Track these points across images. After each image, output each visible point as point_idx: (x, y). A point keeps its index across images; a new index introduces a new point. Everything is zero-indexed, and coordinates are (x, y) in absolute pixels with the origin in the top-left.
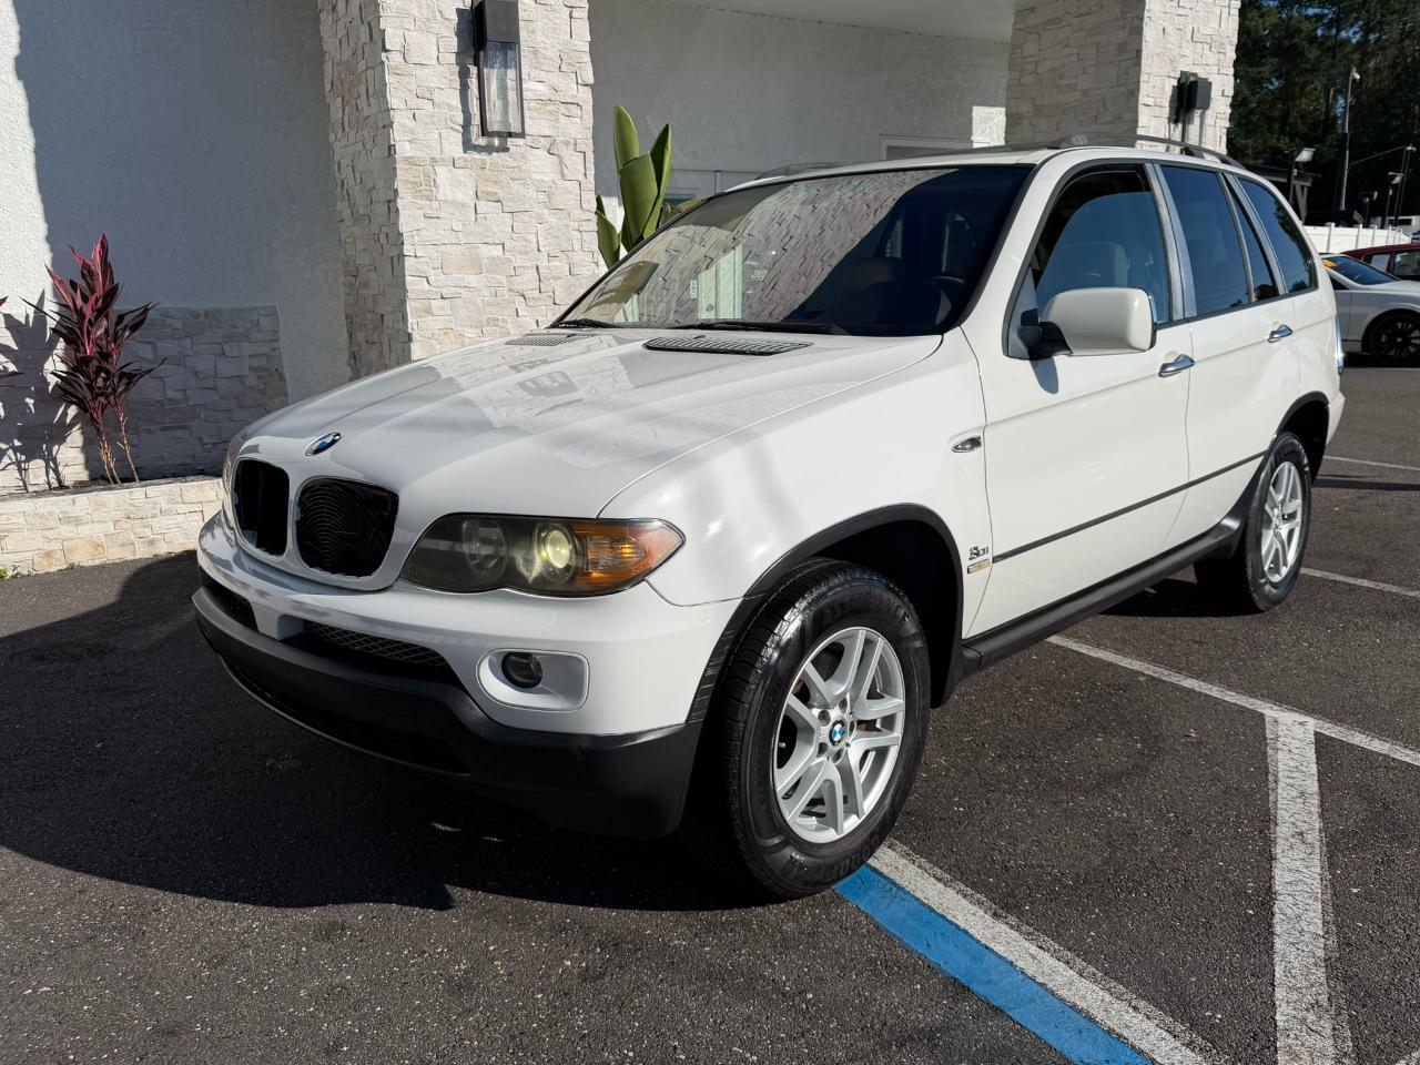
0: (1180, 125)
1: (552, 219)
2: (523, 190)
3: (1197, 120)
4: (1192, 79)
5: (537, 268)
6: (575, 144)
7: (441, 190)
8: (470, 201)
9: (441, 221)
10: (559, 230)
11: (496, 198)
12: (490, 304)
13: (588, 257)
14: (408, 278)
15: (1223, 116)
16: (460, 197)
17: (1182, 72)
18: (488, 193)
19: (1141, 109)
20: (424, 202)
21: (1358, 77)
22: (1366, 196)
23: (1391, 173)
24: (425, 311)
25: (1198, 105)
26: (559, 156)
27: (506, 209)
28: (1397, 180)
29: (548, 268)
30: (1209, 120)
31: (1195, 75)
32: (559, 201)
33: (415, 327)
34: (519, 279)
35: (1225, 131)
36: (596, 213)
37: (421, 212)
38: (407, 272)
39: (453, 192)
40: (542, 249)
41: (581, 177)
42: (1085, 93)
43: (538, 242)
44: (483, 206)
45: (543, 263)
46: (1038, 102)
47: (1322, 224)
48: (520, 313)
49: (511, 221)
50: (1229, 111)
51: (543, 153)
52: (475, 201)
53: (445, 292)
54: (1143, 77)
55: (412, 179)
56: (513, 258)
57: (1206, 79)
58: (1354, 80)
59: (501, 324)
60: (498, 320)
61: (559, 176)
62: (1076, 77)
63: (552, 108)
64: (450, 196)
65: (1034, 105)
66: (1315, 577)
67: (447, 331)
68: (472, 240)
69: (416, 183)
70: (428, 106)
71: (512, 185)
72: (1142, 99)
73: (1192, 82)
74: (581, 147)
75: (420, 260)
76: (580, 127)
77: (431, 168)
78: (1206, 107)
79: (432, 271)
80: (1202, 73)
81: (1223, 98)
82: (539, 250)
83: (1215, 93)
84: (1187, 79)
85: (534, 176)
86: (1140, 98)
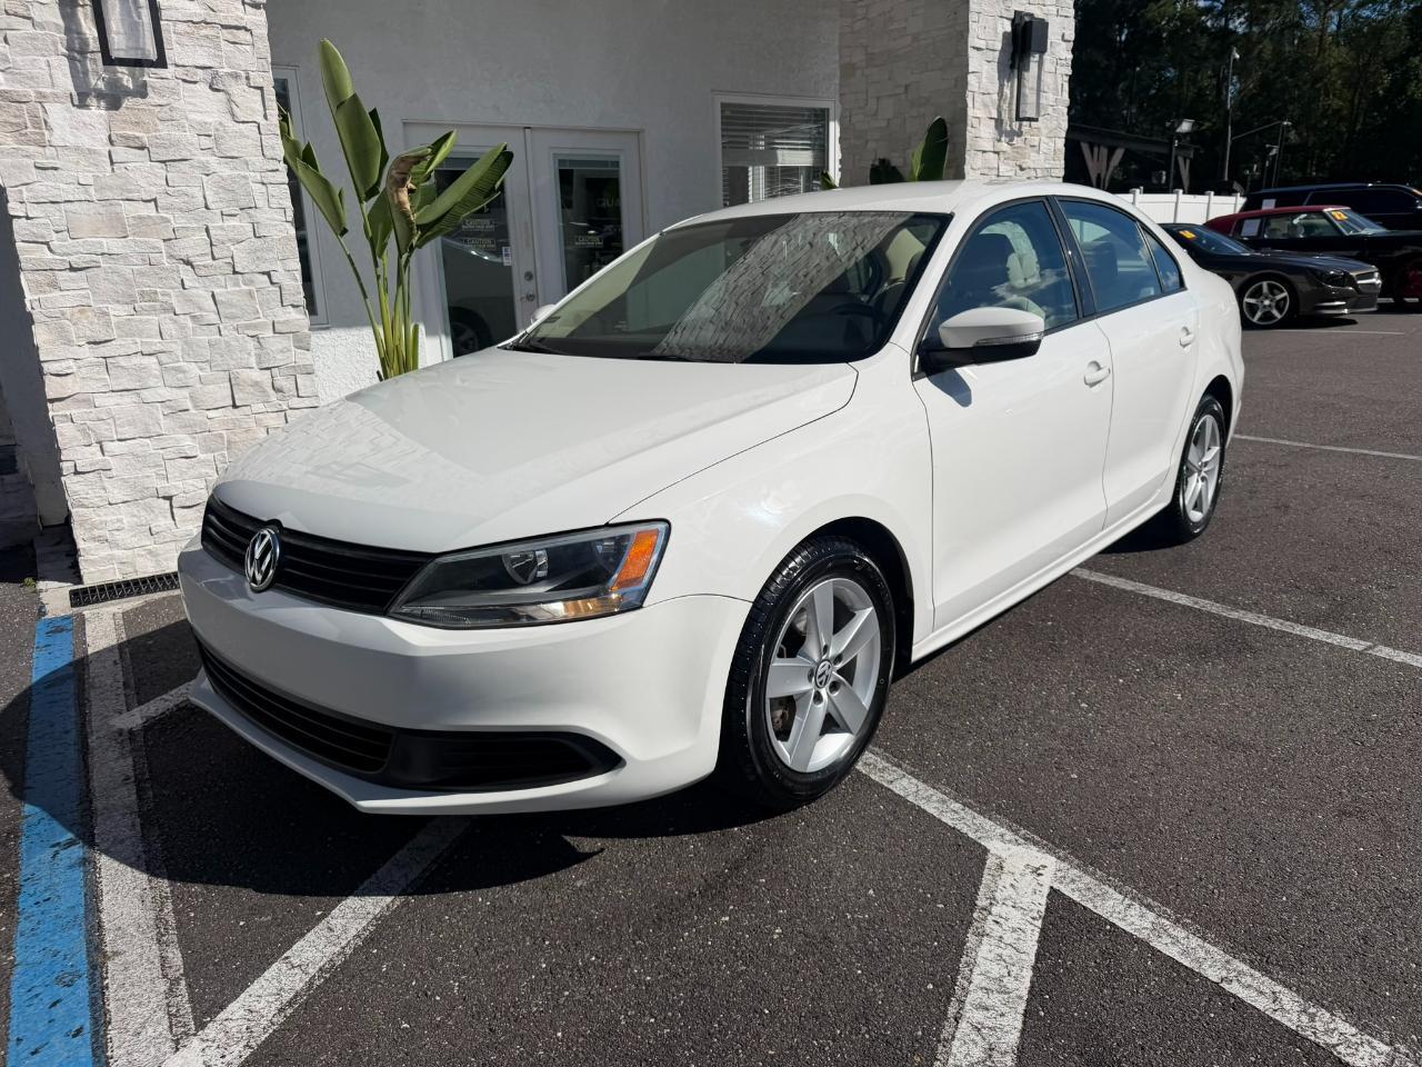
0: (1016, 71)
1: (225, 170)
2: (176, 134)
3: (1033, 66)
4: (1027, 19)
5: (207, 230)
6: (247, 78)
7: (57, 132)
8: (105, 148)
9: (59, 171)
10: (234, 182)
11: (139, 144)
12: (142, 274)
13: (279, 216)
14: (19, 245)
15: (1063, 62)
16: (86, 142)
17: (1016, 12)
18: (127, 138)
19: (972, 53)
20: (32, 149)
21: (1238, 56)
22: (1247, 168)
23: (1268, 146)
24: (48, 285)
25: (1033, 49)
26: (227, 93)
27: (154, 157)
28: (1274, 152)
29: (222, 228)
30: (1048, 66)
31: (1032, 15)
32: (231, 147)
33: (36, 304)
34: (181, 243)
35: (1067, 79)
36: (285, 161)
37: (30, 162)
38: (16, 237)
39: (76, 136)
40: (211, 206)
41: (260, 119)
42: (916, 38)
43: (205, 198)
44: (120, 153)
45: (216, 224)
46: (870, 50)
47: (1202, 193)
48: (187, 284)
49: (164, 173)
50: (1070, 56)
51: (203, 88)
52: (109, 147)
53: (76, 260)
54: (972, 17)
55: (14, 120)
56: (171, 217)
57: (1043, 20)
58: (1235, 60)
59: (160, 298)
60: (156, 293)
61: (229, 116)
62: (906, 20)
63: (207, 31)
64: (71, 140)
65: (867, 54)
66: (1125, 591)
67: (83, 308)
68: (109, 195)
69: (18, 124)
70: (27, 27)
71: (160, 127)
72: (973, 40)
73: (1026, 23)
74: (257, 80)
75: (35, 221)
76: (253, 57)
77: (39, 106)
78: (1042, 51)
79: (55, 235)
80: (1038, 14)
81: (1064, 43)
82: (207, 207)
83: (1053, 35)
84: (1022, 18)
85: (192, 116)
86: (970, 39)
